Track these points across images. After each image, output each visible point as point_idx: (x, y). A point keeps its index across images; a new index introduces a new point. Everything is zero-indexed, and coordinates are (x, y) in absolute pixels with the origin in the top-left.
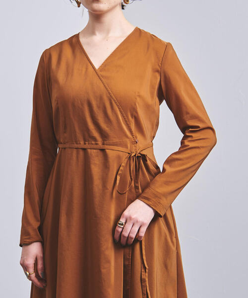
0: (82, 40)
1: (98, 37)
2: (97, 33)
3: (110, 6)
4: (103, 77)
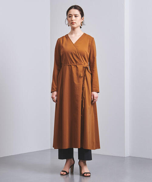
0: (69, 36)
1: (73, 35)
3: (77, 26)
4: (76, 46)
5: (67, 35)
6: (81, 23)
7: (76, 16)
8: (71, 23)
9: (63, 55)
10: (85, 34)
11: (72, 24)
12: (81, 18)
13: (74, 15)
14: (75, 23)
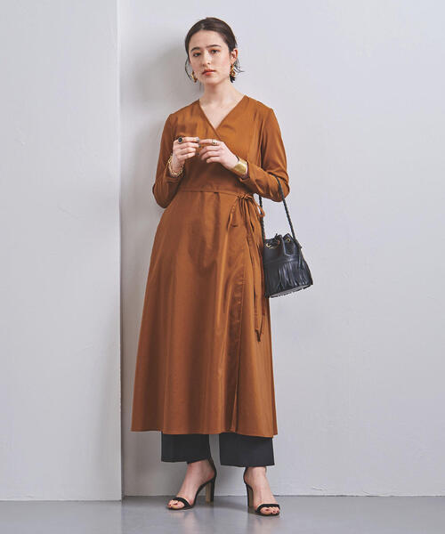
5: (198, 103)
6: (231, 67)
10: (248, 98)
12: (230, 53)
13: (208, 47)
14: (212, 71)
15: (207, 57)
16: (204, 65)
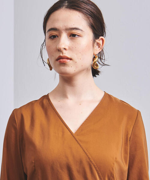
2: (69, 96)
3: (77, 70)
4: (80, 141)
5: (46, 97)
6: (94, 58)
7: (72, 36)
8: (57, 60)
9: (34, 172)
10: (110, 96)
11: (58, 63)
12: (94, 41)
13: (67, 30)
14: (68, 58)
15: (64, 41)
16: (59, 50)
